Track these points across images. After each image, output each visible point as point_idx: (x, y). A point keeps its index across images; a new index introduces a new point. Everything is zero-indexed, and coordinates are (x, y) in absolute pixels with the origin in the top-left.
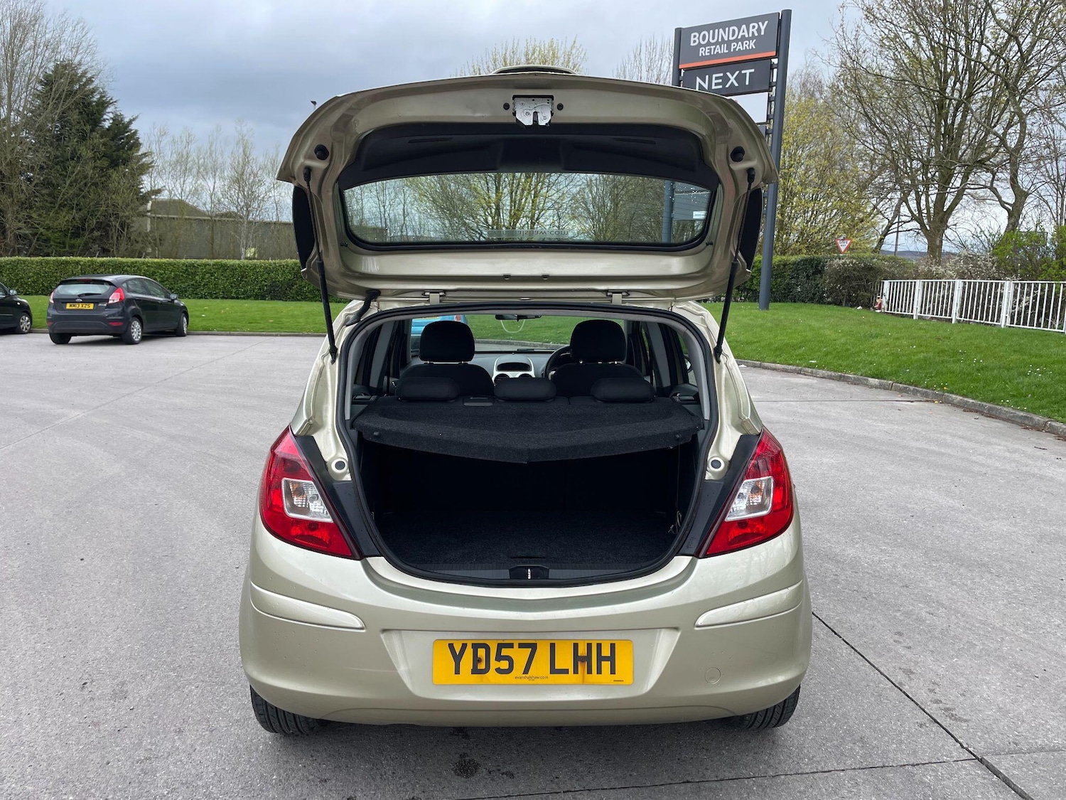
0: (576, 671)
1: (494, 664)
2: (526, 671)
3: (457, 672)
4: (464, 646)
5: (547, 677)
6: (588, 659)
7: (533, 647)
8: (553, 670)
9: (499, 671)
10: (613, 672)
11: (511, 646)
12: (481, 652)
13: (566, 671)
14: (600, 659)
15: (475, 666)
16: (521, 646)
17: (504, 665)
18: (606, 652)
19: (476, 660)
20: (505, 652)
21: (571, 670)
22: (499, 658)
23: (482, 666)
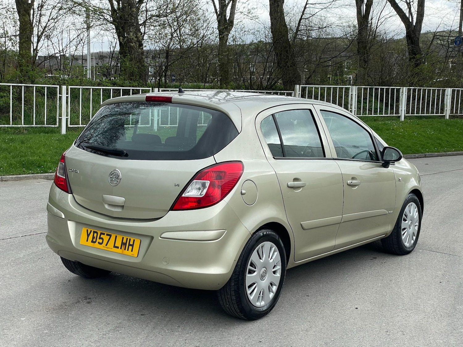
0: (121, 249)
1: (98, 240)
2: (106, 245)
3: (87, 241)
4: (91, 231)
5: (112, 249)
6: (125, 244)
7: (110, 236)
8: (115, 247)
9: (99, 243)
10: (132, 251)
11: (104, 234)
12: (95, 234)
13: (118, 247)
14: (129, 245)
15: (93, 239)
16: (107, 235)
17: (101, 241)
18: (131, 243)
19: (93, 238)
20: (102, 236)
21: (120, 248)
22: (100, 238)
23: (94, 240)
